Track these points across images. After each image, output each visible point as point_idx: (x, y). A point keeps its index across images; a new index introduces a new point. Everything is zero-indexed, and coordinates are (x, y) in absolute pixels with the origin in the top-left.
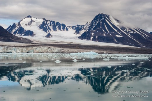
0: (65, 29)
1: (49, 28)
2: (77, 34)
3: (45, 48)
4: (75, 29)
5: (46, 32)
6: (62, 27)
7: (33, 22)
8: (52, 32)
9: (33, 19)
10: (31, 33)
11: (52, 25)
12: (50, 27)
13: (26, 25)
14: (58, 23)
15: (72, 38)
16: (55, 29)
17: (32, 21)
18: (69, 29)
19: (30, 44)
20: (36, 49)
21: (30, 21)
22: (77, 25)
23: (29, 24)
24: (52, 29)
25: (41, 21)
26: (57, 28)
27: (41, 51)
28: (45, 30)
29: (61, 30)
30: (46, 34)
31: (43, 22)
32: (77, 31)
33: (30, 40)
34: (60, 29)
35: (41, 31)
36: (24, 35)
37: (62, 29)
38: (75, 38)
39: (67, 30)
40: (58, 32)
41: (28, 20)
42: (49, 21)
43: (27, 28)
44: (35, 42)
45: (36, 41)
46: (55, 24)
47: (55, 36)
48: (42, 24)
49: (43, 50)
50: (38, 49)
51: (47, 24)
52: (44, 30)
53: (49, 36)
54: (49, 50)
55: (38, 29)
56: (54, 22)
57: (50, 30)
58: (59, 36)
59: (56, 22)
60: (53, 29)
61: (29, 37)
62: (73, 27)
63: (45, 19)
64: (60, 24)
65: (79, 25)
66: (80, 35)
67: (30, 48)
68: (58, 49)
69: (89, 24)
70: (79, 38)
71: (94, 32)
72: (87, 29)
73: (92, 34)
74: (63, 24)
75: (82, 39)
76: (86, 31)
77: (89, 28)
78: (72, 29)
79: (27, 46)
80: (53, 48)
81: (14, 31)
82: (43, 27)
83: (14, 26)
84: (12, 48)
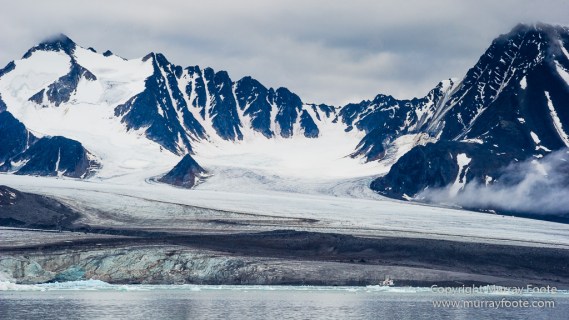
0: (297, 125)
1: (188, 116)
2: (371, 157)
3: (150, 256)
4: (361, 126)
5: (170, 144)
6: (275, 110)
7: (83, 81)
8: (209, 149)
9: (83, 57)
11: (209, 99)
12: (195, 111)
13: (37, 98)
15: (326, 190)
16: (227, 127)
17: (77, 71)
18: (324, 123)
19: (67, 236)
20: (100, 260)
21: (66, 70)
22: (379, 99)
24: (207, 123)
25: (134, 78)
26: (246, 120)
27: (122, 272)
28: (165, 132)
29: (269, 134)
30: (170, 160)
31: (151, 82)
32: (367, 140)
33: (64, 209)
34: (262, 124)
35: (139, 138)
36: (23, 171)
37: (275, 126)
38: (350, 188)
39: (311, 129)
41: (56, 65)
42: (192, 70)
43: (42, 122)
44: (95, 221)
45: (103, 214)
46: (227, 91)
47: (227, 172)
48: (141, 96)
49: (137, 268)
50: (108, 263)
51: (177, 94)
52: (153, 134)
53: (185, 173)
55: (119, 125)
57: (199, 130)
58: (249, 174)
60: (216, 124)
61: (56, 186)
62: (349, 112)
63: (160, 60)
64: (260, 88)
65: (392, 101)
66: (381, 168)
67: (63, 257)
68: (217, 262)
69: (446, 89)
70: (378, 185)
71: (470, 150)
72: (435, 124)
73: (463, 160)
74: (283, 91)
75: (396, 195)
76: (424, 139)
77: (450, 118)
78: (341, 126)
79: (48, 248)
80: (189, 255)
82: (151, 111)
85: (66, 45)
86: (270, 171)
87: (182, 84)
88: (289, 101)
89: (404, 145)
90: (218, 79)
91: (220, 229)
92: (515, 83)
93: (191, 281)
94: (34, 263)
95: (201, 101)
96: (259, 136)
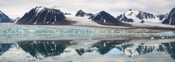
0: (153, 17)
1: (143, 17)
2: (161, 20)
3: (141, 30)
4: (159, 17)
6: (151, 16)
7: (133, 14)
8: (145, 20)
9: (133, 11)
10: (131, 20)
11: (145, 15)
12: (143, 16)
13: (128, 15)
14: (148, 14)
15: (157, 23)
16: (146, 18)
17: (132, 12)
18: (155, 17)
19: (131, 27)
20: (135, 30)
21: (131, 12)
22: (161, 15)
23: (130, 15)
24: (144, 17)
25: (137, 13)
26: (148, 17)
27: (137, 31)
28: (140, 18)
29: (150, 18)
30: (141, 21)
31: (139, 13)
32: (160, 19)
33: (131, 25)
34: (150, 17)
35: (138, 19)
36: (127, 22)
37: (151, 18)
38: (159, 23)
39: (154, 18)
40: (149, 19)
42: (143, 12)
43: (129, 17)
45: (135, 25)
46: (146, 14)
47: (147, 22)
48: (138, 15)
49: (139, 31)
50: (136, 30)
51: (141, 15)
52: (139, 18)
53: (143, 22)
54: (143, 31)
55: (136, 17)
56: (146, 13)
57: (144, 18)
58: (149, 22)
59: (147, 13)
60: (145, 17)
61: (130, 23)
62: (158, 16)
63: (140, 11)
64: (149, 14)
67: (131, 30)
68: (148, 30)
69: (168, 14)
70: (162, 23)
73: (171, 20)
75: (164, 24)
76: (166, 18)
77: (168, 16)
78: (157, 18)
79: (129, 29)
80: (145, 29)
81: (121, 19)
82: (139, 16)
83: (121, 16)
84: (120, 30)
85: (130, 10)
86: (151, 22)
88: (152, 15)
89: (164, 19)
93: (145, 32)
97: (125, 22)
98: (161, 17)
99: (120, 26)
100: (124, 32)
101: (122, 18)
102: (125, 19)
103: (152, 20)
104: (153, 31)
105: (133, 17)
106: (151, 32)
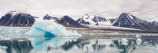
1: (97, 20)
2: (112, 23)
3: (97, 31)
5: (96, 22)
6: (104, 20)
7: (89, 18)
8: (99, 23)
10: (88, 23)
13: (86, 19)
14: (102, 18)
16: (100, 21)
17: (89, 17)
18: (107, 21)
21: (88, 17)
23: (87, 18)
24: (99, 21)
25: (93, 17)
26: (101, 20)
27: (95, 32)
28: (95, 21)
30: (96, 23)
31: (94, 18)
32: (111, 22)
33: (88, 27)
34: (103, 21)
35: (93, 22)
36: (85, 24)
37: (104, 21)
38: (110, 25)
39: (106, 21)
40: (102, 23)
41: (87, 16)
43: (86, 21)
44: (91, 28)
45: (92, 27)
47: (101, 24)
49: (96, 32)
50: (93, 31)
52: (94, 21)
53: (97, 24)
54: (99, 31)
55: (92, 21)
56: (100, 17)
57: (98, 21)
59: (101, 17)
61: (87, 25)
62: (109, 20)
63: (95, 16)
65: (113, 19)
66: (113, 24)
67: (89, 31)
68: (103, 31)
69: (118, 18)
70: (113, 25)
71: (120, 22)
72: (117, 21)
73: (120, 23)
74: (104, 18)
75: (114, 26)
76: (116, 22)
77: (118, 20)
78: (109, 21)
79: (88, 30)
80: (100, 30)
81: (79, 22)
82: (94, 20)
83: (80, 19)
84: (81, 31)
85: (88, 15)
86: (104, 24)
87: (97, 18)
88: (105, 19)
89: (114, 22)
90: (99, 17)
91: (101, 28)
92: (123, 17)
93: (101, 33)
94: (87, 31)
95: (98, 19)
96: (103, 22)
97: (83, 24)
98: (112, 21)
99: (80, 27)
100: (84, 32)
101: (81, 21)
102: (83, 22)
103: (105, 23)
104: (107, 31)
105: (90, 20)
106: (105, 33)
